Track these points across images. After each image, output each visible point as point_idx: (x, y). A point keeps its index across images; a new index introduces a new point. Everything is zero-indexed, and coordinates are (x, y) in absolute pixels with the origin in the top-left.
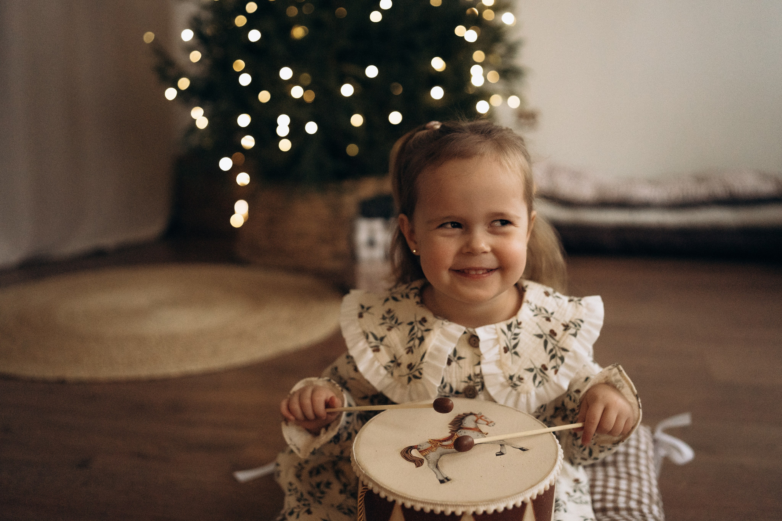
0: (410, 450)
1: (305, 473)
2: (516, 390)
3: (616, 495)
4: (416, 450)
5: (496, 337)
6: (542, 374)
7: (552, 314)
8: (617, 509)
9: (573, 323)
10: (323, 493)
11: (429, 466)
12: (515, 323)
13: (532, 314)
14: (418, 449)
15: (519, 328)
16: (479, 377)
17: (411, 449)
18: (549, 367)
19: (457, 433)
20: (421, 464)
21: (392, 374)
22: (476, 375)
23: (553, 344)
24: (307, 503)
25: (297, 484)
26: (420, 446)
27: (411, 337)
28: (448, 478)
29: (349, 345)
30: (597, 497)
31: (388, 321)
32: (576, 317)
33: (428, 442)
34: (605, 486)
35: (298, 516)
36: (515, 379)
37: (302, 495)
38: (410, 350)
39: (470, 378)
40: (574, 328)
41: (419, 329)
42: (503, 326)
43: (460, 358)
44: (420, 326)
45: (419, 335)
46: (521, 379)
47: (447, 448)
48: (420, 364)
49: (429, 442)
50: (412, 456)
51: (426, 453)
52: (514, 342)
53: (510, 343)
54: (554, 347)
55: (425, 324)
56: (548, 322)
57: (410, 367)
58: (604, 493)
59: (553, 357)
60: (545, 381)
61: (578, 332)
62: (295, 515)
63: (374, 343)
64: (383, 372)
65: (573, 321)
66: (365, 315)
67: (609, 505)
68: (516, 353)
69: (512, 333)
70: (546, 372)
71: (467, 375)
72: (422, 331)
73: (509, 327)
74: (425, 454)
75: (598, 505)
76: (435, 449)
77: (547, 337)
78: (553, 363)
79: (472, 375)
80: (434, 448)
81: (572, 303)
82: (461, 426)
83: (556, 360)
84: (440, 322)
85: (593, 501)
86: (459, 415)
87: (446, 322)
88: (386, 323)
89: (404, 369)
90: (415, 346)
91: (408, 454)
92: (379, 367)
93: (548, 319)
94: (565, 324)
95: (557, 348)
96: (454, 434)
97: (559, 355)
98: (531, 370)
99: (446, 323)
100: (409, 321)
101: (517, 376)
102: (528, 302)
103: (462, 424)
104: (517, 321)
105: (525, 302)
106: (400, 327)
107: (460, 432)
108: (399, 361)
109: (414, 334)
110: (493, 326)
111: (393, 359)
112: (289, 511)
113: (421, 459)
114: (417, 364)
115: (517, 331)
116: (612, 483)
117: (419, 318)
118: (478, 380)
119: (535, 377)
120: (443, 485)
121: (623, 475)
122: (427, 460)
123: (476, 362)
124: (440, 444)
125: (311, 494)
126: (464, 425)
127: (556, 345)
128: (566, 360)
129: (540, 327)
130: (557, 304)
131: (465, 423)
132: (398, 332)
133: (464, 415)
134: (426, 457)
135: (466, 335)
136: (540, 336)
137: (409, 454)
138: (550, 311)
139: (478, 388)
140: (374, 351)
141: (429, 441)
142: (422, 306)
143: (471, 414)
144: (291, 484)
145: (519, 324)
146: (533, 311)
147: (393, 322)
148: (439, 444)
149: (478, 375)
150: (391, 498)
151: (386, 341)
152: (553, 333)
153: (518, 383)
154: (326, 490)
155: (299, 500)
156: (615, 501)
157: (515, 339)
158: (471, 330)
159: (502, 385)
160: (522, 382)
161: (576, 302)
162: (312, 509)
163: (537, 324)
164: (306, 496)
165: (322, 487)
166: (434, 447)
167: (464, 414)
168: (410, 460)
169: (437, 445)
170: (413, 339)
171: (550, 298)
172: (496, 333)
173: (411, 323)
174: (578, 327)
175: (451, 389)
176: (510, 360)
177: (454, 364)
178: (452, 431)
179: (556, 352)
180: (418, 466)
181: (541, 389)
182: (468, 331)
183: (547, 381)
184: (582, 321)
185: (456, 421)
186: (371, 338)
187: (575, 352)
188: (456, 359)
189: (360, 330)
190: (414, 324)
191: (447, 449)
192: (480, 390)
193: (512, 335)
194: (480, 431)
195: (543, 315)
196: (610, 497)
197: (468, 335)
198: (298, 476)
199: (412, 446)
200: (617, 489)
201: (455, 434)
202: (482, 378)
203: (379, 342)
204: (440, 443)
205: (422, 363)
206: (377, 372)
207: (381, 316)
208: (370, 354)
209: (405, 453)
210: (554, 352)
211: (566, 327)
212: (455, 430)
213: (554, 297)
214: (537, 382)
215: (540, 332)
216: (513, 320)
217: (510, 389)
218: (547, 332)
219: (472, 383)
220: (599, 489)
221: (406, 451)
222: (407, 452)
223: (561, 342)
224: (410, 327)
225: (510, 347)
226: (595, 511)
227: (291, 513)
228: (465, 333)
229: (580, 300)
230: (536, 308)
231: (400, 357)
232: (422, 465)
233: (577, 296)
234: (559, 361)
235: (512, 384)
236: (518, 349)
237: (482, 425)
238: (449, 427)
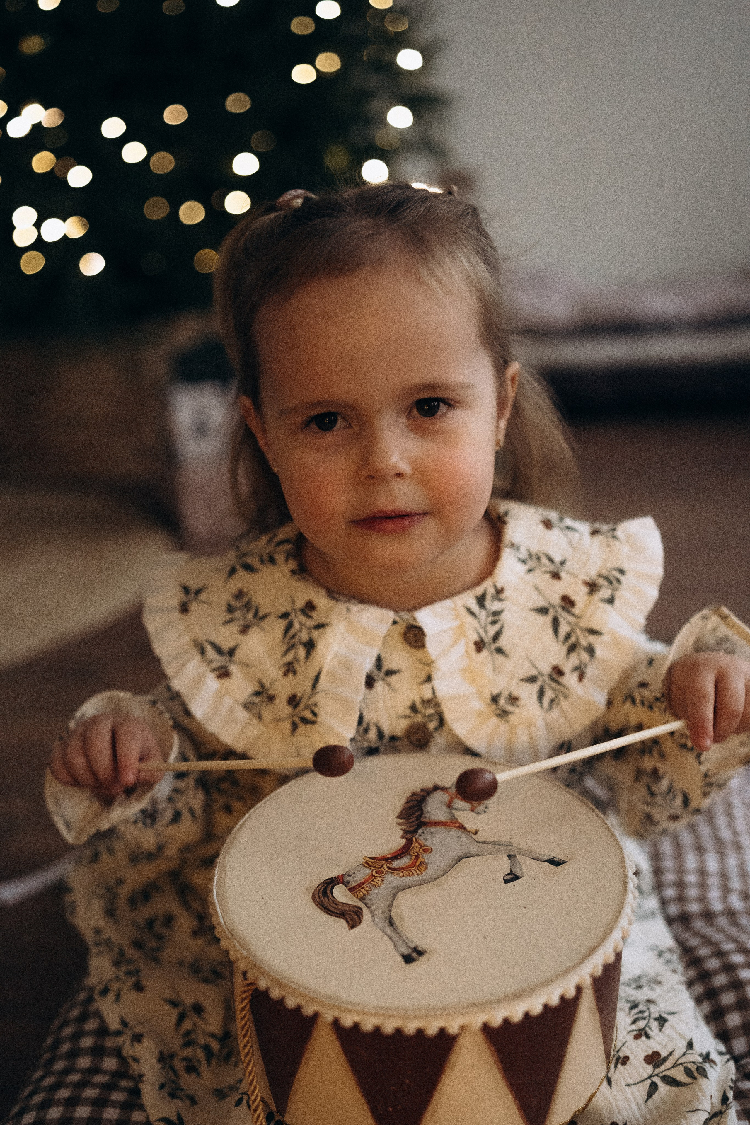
0: (330, 887)
1: (122, 902)
2: (507, 722)
3: (703, 886)
4: (342, 886)
5: (456, 623)
6: (554, 685)
7: (563, 563)
8: (708, 916)
9: (606, 578)
10: (161, 938)
11: (374, 921)
12: (491, 591)
13: (522, 568)
14: (346, 884)
15: (500, 600)
16: (431, 704)
17: (332, 885)
18: (567, 667)
19: (417, 836)
20: (358, 921)
21: (260, 717)
22: (427, 703)
23: (569, 623)
24: (132, 967)
25: (109, 929)
26: (349, 876)
27: (288, 642)
28: (419, 949)
29: (169, 669)
30: (670, 893)
31: (238, 614)
32: (609, 565)
33: (362, 864)
34: (680, 870)
35: (118, 998)
36: (502, 701)
37: (122, 952)
38: (289, 669)
39: (414, 708)
40: (608, 588)
41: (301, 624)
42: (469, 599)
43: (390, 673)
44: (303, 619)
45: (305, 637)
46: (513, 699)
47: (403, 876)
48: (311, 696)
49: (364, 864)
50: (336, 903)
51: (363, 890)
52: (492, 630)
53: (486, 631)
54: (573, 630)
55: (312, 614)
56: (556, 582)
57: (293, 701)
58: (681, 885)
59: (572, 649)
60: (561, 698)
61: (617, 594)
62: (112, 996)
63: (218, 661)
64: (242, 714)
65: (604, 572)
66: (193, 606)
67: (694, 908)
68: (500, 651)
69: (488, 612)
70: (563, 680)
71: (408, 703)
72: (309, 629)
73: (481, 600)
74: (362, 895)
75: (673, 909)
76: (380, 879)
77: (556, 611)
78: (574, 660)
79: (418, 702)
80: (378, 879)
81: (598, 538)
82: (423, 820)
83: (579, 653)
84: (342, 607)
85: (664, 903)
86: (413, 795)
87: (355, 605)
88: (237, 619)
89: (282, 707)
90: (298, 660)
91: (327, 897)
92: (231, 709)
93: (556, 576)
94: (588, 580)
95: (578, 631)
96: (412, 838)
97: (584, 643)
98: (532, 679)
99: (355, 608)
100: (280, 612)
101: (505, 694)
102: (512, 545)
103: (422, 813)
104: (495, 586)
105: (507, 546)
106: (265, 623)
107: (423, 833)
108: (271, 692)
109: (294, 636)
110: (448, 603)
111: (258, 688)
112: (100, 987)
113: (356, 909)
114: (306, 696)
115: (497, 606)
116: (691, 862)
117: (300, 604)
118: (431, 711)
119: (541, 693)
120: (413, 966)
121: (709, 843)
122: (369, 908)
123: (424, 676)
124: (388, 867)
125: (137, 945)
126: (428, 815)
127: (577, 625)
128: (599, 652)
129: (541, 593)
130: (570, 543)
131: (428, 812)
132: (262, 635)
133: (423, 793)
134: (366, 901)
135: (396, 627)
136: (543, 611)
137: (330, 899)
138: (558, 559)
139: (432, 726)
140: (219, 677)
141: (364, 861)
142: (303, 579)
143: (437, 788)
144: (97, 931)
145: (499, 591)
146: (524, 562)
147: (250, 616)
148: (385, 867)
149: (429, 701)
150: (309, 1010)
151: (239, 655)
152: (568, 602)
153: (509, 708)
154: (166, 932)
155: (117, 964)
156: (702, 899)
157: (494, 623)
158: (405, 615)
159: (479, 714)
160: (517, 706)
161: (605, 534)
162: (145, 982)
163: (536, 587)
164: (130, 952)
165: (158, 927)
166: (376, 875)
167: (422, 790)
168: (335, 913)
169: (383, 869)
170: (293, 646)
171: (555, 532)
172: (457, 616)
173: (285, 616)
174: (616, 584)
175: (380, 734)
176: (489, 665)
177: (379, 685)
178: (406, 833)
179: (577, 639)
180: (353, 926)
181: (555, 713)
182: (401, 618)
183: (566, 696)
184: (622, 572)
185: (410, 808)
186: (211, 653)
187: (613, 634)
188: (382, 674)
189: (186, 639)
190: (291, 617)
191: (403, 878)
192: (436, 729)
193: (487, 617)
194: (462, 827)
195: (545, 569)
196: (693, 892)
197: (401, 627)
198: (110, 912)
199: (332, 878)
200: (702, 872)
201: (414, 839)
202: (438, 705)
203: (227, 658)
204: (388, 865)
205: (316, 693)
206: (230, 717)
207: (224, 607)
208: (212, 683)
209: (321, 896)
210: (573, 639)
211: (592, 587)
212: (411, 829)
213: (562, 530)
214: (546, 702)
215: (542, 603)
216: (487, 586)
217: (495, 720)
218: (556, 600)
219: (419, 718)
220: (670, 877)
221: (321, 890)
222: (325, 894)
223: (586, 617)
224: (283, 623)
225: (487, 640)
226: (670, 921)
227: (105, 992)
228: (395, 622)
229: (613, 530)
230: (530, 555)
231: (272, 683)
232: (360, 922)
233: (605, 521)
234: (585, 656)
235: (498, 712)
236: (502, 642)
237: (461, 812)
238: (399, 824)
